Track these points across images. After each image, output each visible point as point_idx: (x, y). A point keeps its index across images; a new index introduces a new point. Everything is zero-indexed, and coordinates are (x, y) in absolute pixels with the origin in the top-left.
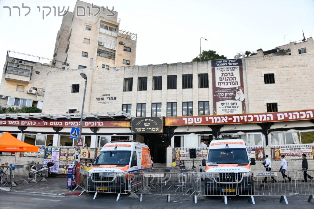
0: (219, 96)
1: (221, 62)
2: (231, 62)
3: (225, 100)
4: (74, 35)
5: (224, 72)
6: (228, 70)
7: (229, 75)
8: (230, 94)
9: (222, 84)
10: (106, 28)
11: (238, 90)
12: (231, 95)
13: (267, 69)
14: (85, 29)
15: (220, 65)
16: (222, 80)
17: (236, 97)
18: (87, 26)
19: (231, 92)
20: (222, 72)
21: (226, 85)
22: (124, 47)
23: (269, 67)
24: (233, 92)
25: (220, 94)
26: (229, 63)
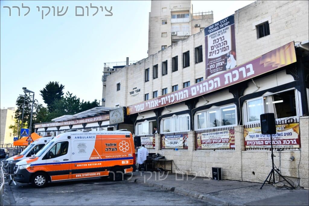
0: (210, 69)
1: (213, 27)
2: (222, 24)
3: (216, 72)
4: (153, 33)
5: (216, 38)
6: (220, 35)
7: (220, 40)
8: (220, 64)
9: (214, 53)
10: (179, 16)
11: (229, 56)
12: (222, 65)
13: (259, 18)
14: (161, 24)
15: (212, 31)
16: (213, 49)
17: (226, 67)
18: (162, 20)
19: (221, 61)
20: (213, 39)
21: (218, 53)
22: (201, 28)
23: (262, 14)
24: (223, 61)
25: (211, 67)
26: (220, 26)
